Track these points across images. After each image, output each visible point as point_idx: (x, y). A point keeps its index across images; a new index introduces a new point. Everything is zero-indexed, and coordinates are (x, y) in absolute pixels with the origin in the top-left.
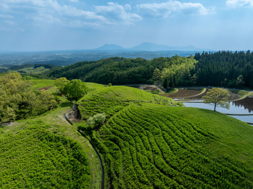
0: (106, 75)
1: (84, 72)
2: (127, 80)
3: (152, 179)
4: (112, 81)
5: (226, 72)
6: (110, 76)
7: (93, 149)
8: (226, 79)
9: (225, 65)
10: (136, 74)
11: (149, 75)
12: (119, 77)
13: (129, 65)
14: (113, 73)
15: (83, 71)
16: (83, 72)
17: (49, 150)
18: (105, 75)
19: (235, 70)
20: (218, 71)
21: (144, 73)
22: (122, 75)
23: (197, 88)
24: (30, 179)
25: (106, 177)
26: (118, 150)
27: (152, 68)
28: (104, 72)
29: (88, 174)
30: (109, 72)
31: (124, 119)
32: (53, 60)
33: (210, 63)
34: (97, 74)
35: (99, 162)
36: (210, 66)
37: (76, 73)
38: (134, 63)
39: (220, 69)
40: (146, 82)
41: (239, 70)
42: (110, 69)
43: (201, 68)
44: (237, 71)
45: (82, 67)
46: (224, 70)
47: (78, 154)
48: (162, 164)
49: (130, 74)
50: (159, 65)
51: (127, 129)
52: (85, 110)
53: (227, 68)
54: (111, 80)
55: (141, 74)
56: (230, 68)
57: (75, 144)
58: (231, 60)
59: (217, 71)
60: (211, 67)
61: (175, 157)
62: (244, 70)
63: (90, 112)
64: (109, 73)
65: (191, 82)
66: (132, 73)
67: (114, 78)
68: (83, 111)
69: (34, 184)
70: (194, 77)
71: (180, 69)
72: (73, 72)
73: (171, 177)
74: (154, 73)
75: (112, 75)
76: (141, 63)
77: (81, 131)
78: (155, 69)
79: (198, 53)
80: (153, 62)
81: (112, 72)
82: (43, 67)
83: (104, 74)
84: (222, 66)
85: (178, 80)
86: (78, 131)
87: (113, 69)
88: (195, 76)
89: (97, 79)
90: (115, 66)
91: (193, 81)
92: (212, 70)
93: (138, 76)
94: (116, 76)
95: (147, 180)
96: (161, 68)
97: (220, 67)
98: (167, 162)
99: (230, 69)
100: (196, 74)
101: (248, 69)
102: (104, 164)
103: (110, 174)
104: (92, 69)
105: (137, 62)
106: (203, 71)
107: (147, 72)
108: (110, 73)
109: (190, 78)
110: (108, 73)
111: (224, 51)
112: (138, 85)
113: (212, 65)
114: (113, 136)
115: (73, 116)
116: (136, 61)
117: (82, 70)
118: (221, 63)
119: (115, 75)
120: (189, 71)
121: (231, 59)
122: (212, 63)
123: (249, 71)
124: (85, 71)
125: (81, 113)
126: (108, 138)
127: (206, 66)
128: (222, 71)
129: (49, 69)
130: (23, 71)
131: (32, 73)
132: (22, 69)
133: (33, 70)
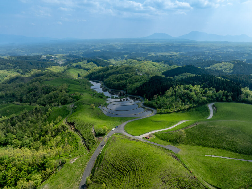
65: (135, 93)
82: (93, 62)
86: (72, 109)
129: (96, 64)
130: (79, 65)
131: (85, 67)
132: (80, 62)
133: (86, 64)
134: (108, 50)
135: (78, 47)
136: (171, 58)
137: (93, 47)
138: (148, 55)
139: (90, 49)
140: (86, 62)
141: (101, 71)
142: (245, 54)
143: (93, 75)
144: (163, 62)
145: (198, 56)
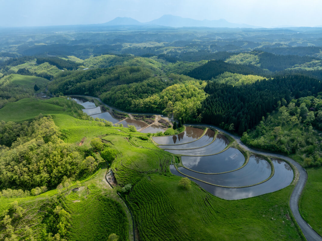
3: (151, 227)
5: (224, 116)
7: (127, 208)
8: (223, 123)
10: (152, 104)
12: (136, 106)
14: (130, 100)
15: (98, 86)
17: (106, 207)
21: (159, 104)
24: (101, 223)
25: (135, 223)
26: (139, 210)
29: (128, 222)
30: (126, 98)
31: (141, 190)
34: (115, 98)
35: (131, 215)
37: (92, 87)
38: (150, 88)
40: (160, 112)
42: (127, 95)
43: (206, 109)
46: (223, 114)
47: (120, 210)
48: (155, 221)
50: (172, 95)
51: (143, 197)
52: (119, 178)
57: (118, 204)
59: (218, 115)
61: (159, 218)
63: (122, 179)
65: (197, 121)
67: (132, 106)
68: (118, 178)
69: (104, 225)
70: (200, 117)
71: (189, 107)
73: (157, 226)
77: (119, 194)
81: (129, 98)
82: (48, 63)
86: (117, 193)
89: (116, 104)
91: (199, 120)
93: (154, 106)
94: (134, 104)
95: (149, 227)
96: (174, 99)
98: (157, 221)
99: (227, 114)
100: (201, 114)
102: (133, 217)
103: (136, 222)
104: (108, 82)
106: (207, 112)
107: (161, 102)
109: (197, 117)
114: (136, 201)
115: (112, 181)
120: (196, 110)
124: (101, 85)
125: (117, 180)
126: (134, 201)
127: (210, 107)
128: (221, 114)
129: (55, 66)
130: (25, 69)
131: (36, 71)
132: (23, 64)
133: (36, 67)
134: (57, 43)
135: (4, 39)
136: (159, 50)
137: (30, 40)
138: (123, 47)
139: (27, 42)
140: (35, 63)
141: (82, 78)
142: (244, 42)
143: (68, 87)
144: (154, 56)
145: (194, 47)
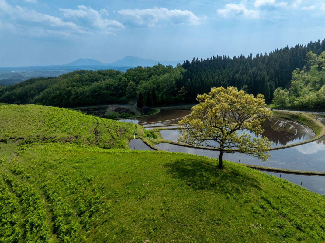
0: (61, 94)
1: (37, 92)
2: (90, 99)
4: (69, 101)
5: (224, 82)
6: (65, 94)
9: (223, 73)
10: (103, 90)
11: (121, 92)
12: (78, 95)
13: (95, 78)
14: (70, 90)
15: (33, 91)
16: (35, 91)
18: (59, 94)
19: (237, 78)
20: (214, 82)
21: (115, 89)
22: (84, 92)
23: (186, 107)
27: (125, 82)
28: (58, 89)
30: (65, 89)
32: (7, 78)
33: (202, 72)
34: (49, 93)
36: (203, 76)
37: (25, 93)
38: (102, 76)
39: (216, 79)
40: (117, 101)
41: (243, 78)
42: (66, 84)
43: (191, 79)
44: (239, 79)
45: (34, 85)
46: (222, 80)
49: (94, 90)
50: (135, 76)
53: (225, 77)
54: (67, 101)
55: (110, 90)
56: (230, 76)
58: (230, 67)
59: (212, 82)
60: (205, 77)
62: (249, 77)
64: (65, 91)
65: (177, 98)
66: (97, 90)
67: (72, 97)
70: (182, 92)
71: (162, 80)
72: (20, 92)
74: (128, 87)
75: (69, 93)
76: (113, 76)
78: (129, 82)
79: (187, 61)
80: (128, 73)
81: (68, 88)
83: (58, 92)
84: (219, 75)
85: (159, 96)
87: (71, 84)
88: (183, 89)
89: (49, 100)
90: (74, 81)
91: (181, 97)
92: (205, 80)
93: (106, 93)
94: (75, 94)
96: (137, 80)
97: (216, 76)
99: (230, 78)
100: (184, 87)
101: (254, 76)
105: (107, 74)
106: (194, 82)
107: (118, 86)
108: (67, 91)
109: (177, 93)
110: (63, 91)
111: (220, 56)
112: (106, 106)
113: (206, 74)
116: (105, 73)
117: (33, 88)
118: (217, 71)
119: (73, 93)
120: (174, 82)
121: (230, 65)
122: (205, 71)
123: (256, 79)
124: (37, 90)
127: (197, 76)
128: (220, 81)
